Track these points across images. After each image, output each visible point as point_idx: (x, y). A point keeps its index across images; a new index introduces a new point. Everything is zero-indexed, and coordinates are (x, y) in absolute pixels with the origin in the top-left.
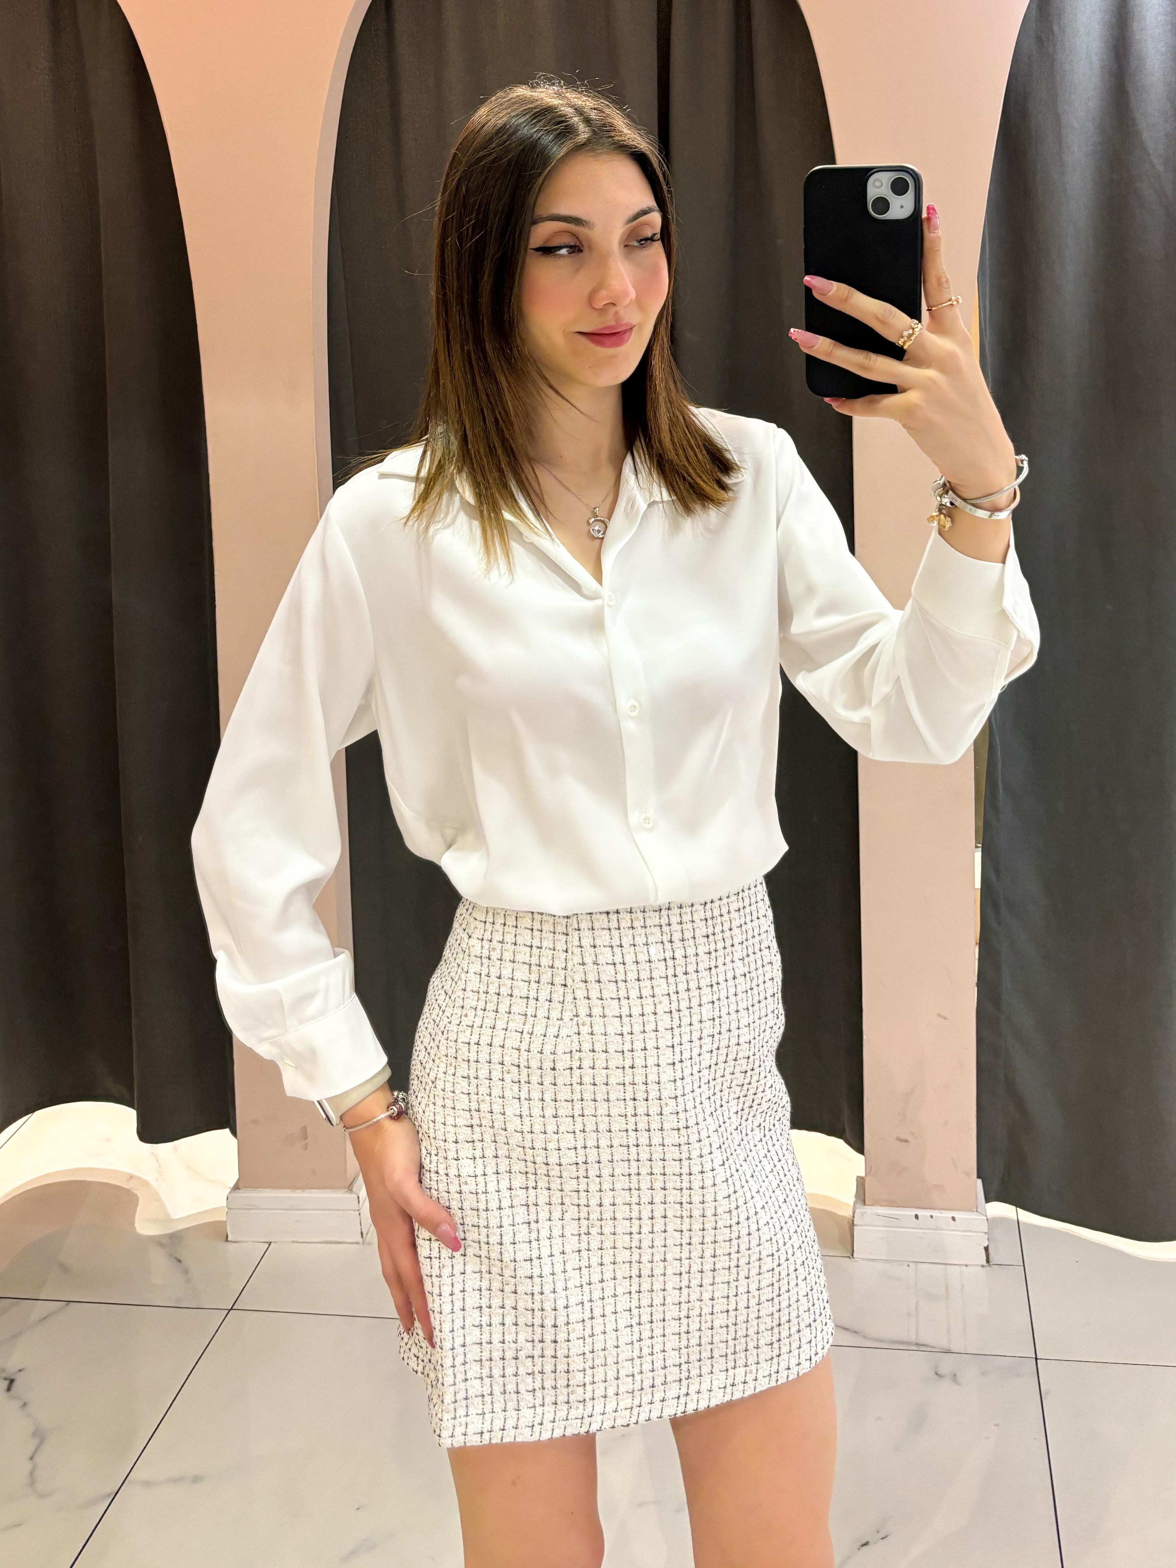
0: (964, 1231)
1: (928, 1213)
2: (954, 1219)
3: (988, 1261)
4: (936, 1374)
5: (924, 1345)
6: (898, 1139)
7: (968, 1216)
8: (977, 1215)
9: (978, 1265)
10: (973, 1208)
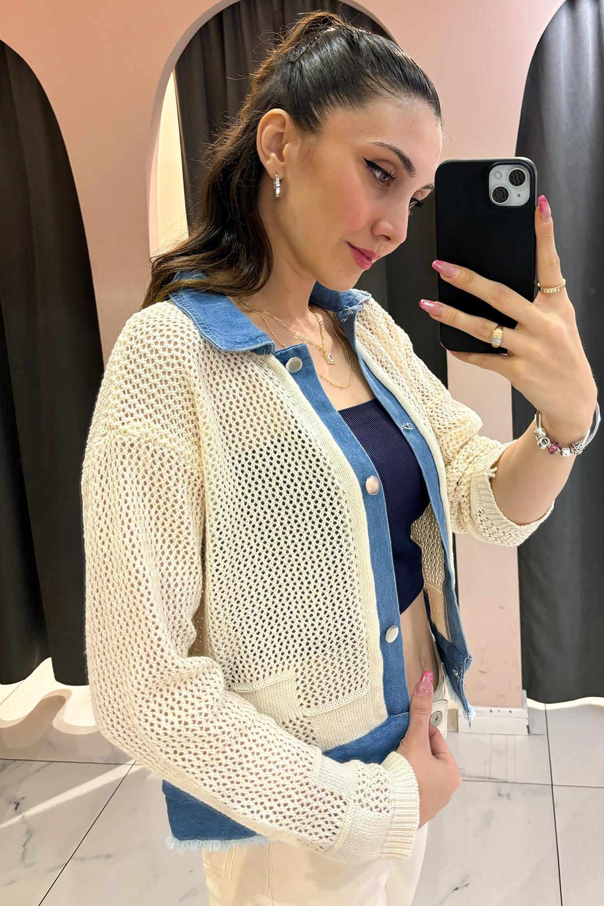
0: (516, 718)
1: (497, 709)
2: (511, 712)
3: (529, 733)
4: (499, 794)
5: (493, 779)
6: (480, 671)
7: (518, 710)
8: (523, 710)
9: (523, 735)
10: (521, 706)
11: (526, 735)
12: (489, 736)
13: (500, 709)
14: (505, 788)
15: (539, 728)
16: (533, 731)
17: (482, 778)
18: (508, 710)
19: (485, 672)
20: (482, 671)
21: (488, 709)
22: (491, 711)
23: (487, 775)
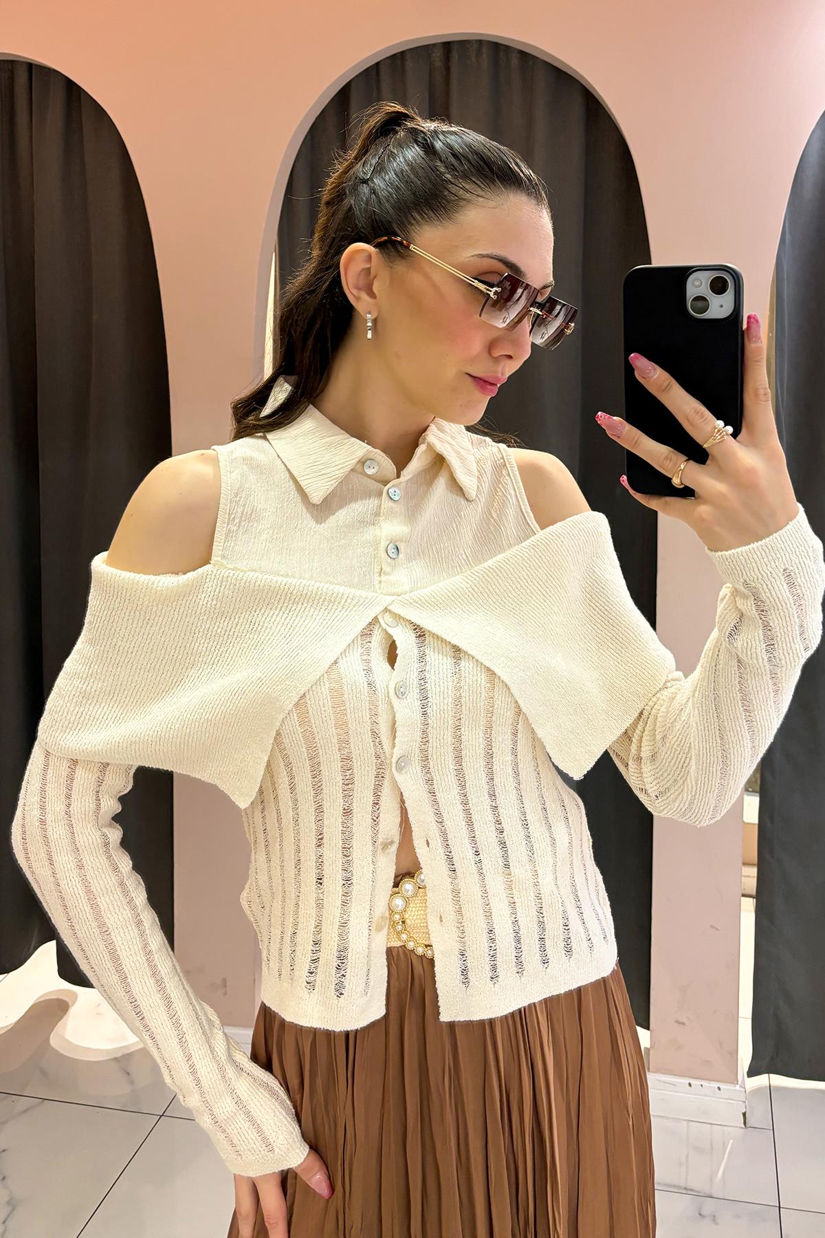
0: (727, 1099)
1: (699, 1082)
3: (746, 1124)
4: (700, 1214)
5: (692, 1190)
6: (677, 1022)
7: (731, 1087)
8: (738, 1087)
9: (737, 1127)
10: (734, 1081)
11: (742, 1128)
12: (685, 1123)
13: (704, 1083)
14: (709, 1206)
15: (759, 1117)
16: (750, 1122)
17: (675, 1186)
18: (716, 1085)
19: (683, 1024)
20: (681, 1021)
21: (687, 1081)
22: (690, 1085)
23: (682, 1184)
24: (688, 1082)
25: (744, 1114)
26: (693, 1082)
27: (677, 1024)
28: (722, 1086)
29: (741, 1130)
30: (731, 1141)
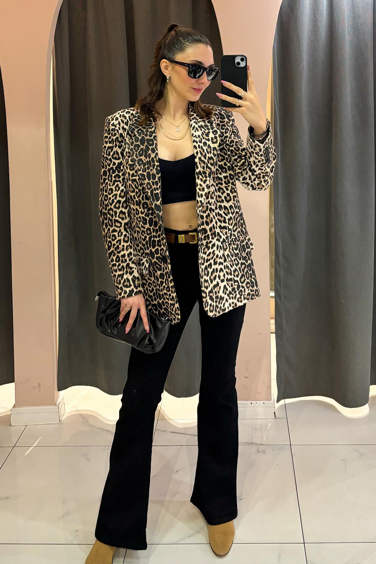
0: (267, 407)
1: (255, 402)
2: (264, 403)
3: (275, 417)
4: (258, 451)
5: (254, 443)
6: (245, 377)
7: (269, 402)
8: (272, 402)
9: (272, 419)
10: (270, 400)
11: (273, 419)
12: (250, 420)
13: (257, 402)
14: (261, 448)
17: (247, 443)
18: (262, 402)
19: (248, 378)
20: (246, 376)
22: (251, 403)
23: (250, 441)
24: (250, 402)
25: (275, 413)
26: (252, 402)
27: (245, 378)
28: (265, 402)
29: (274, 419)
30: (270, 424)
